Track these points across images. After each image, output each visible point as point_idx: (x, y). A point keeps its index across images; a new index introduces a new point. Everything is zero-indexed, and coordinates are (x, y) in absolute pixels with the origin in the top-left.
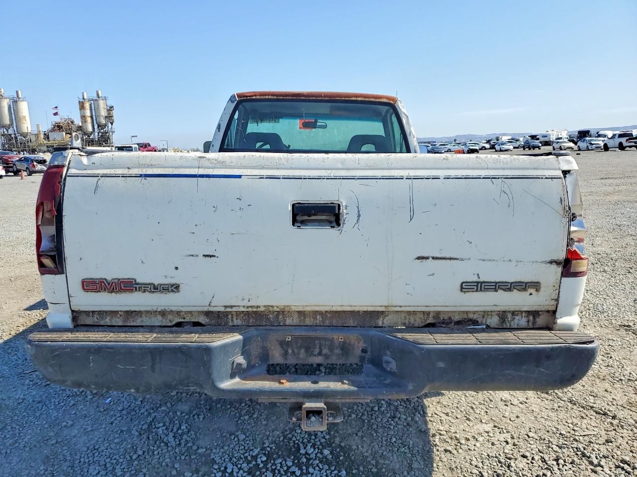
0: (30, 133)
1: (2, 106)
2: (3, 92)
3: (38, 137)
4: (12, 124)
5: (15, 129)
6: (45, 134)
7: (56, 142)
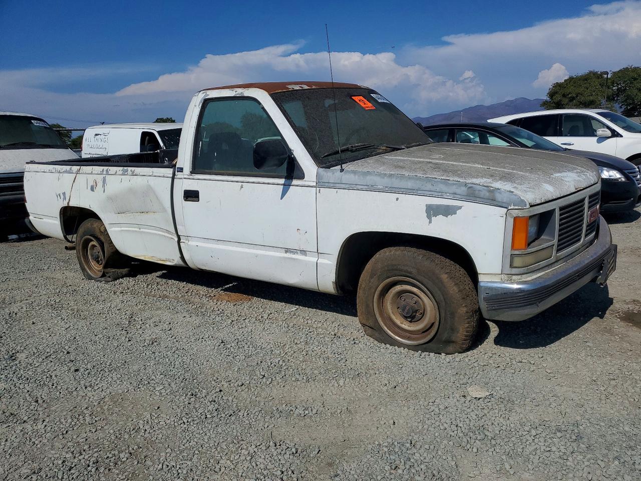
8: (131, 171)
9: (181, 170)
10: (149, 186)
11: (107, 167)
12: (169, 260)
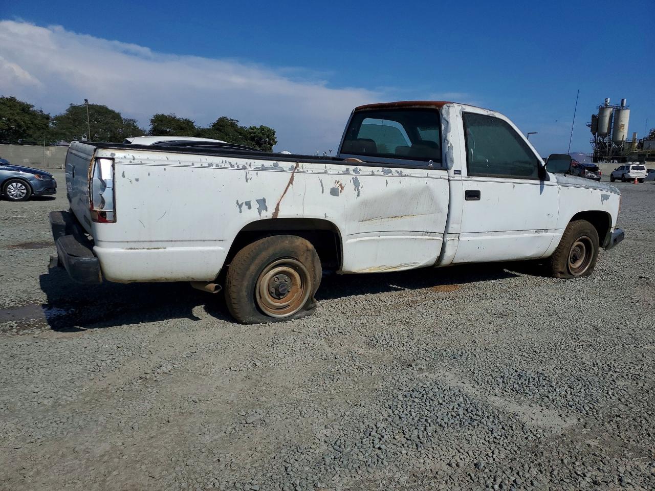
0: (625, 141)
1: (605, 114)
2: (609, 102)
3: (631, 146)
4: (610, 133)
5: (611, 138)
6: (640, 143)
7: (649, 151)
8: (396, 171)
9: (458, 172)
10: (428, 187)
11: (356, 167)
12: (405, 265)
